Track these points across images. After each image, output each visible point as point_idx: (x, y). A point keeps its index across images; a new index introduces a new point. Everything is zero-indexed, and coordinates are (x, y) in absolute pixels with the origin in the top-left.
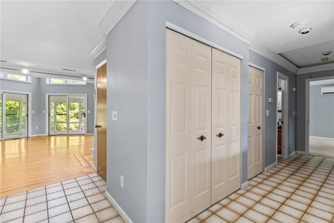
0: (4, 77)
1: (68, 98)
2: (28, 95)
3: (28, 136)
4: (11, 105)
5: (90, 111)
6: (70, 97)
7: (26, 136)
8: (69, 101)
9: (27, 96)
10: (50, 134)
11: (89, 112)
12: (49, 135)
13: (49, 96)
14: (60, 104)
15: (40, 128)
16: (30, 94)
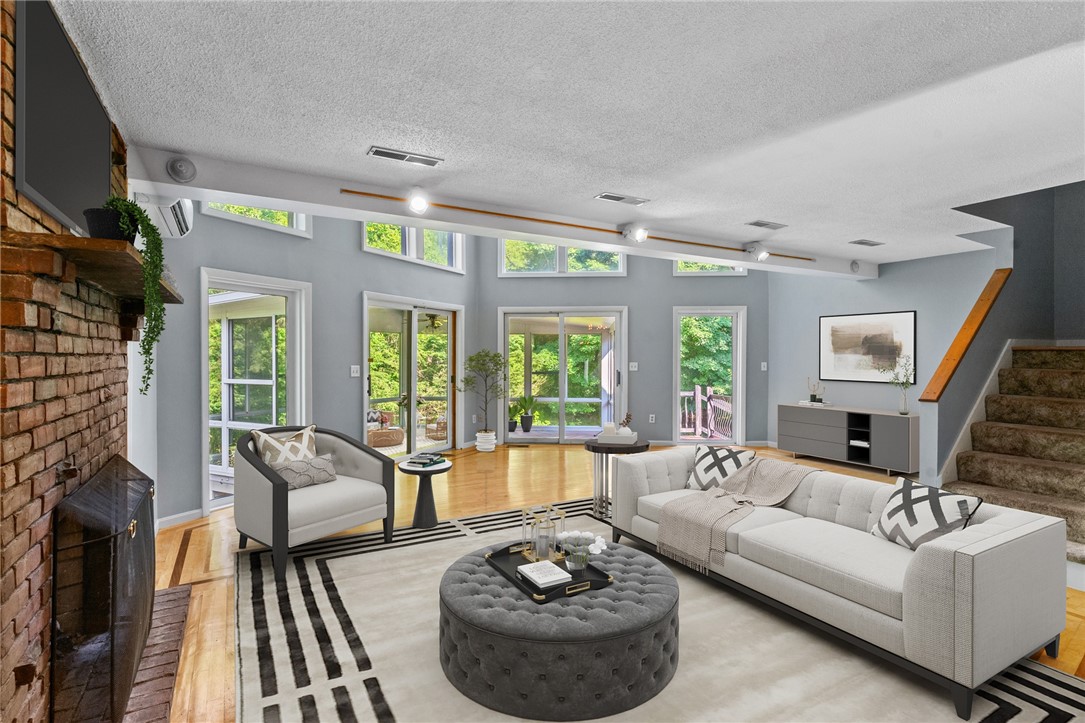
0: (417, 258)
2: (455, 313)
3: (454, 446)
5: (636, 364)
9: (453, 316)
11: (634, 366)
12: (504, 442)
15: (479, 419)
16: (461, 308)
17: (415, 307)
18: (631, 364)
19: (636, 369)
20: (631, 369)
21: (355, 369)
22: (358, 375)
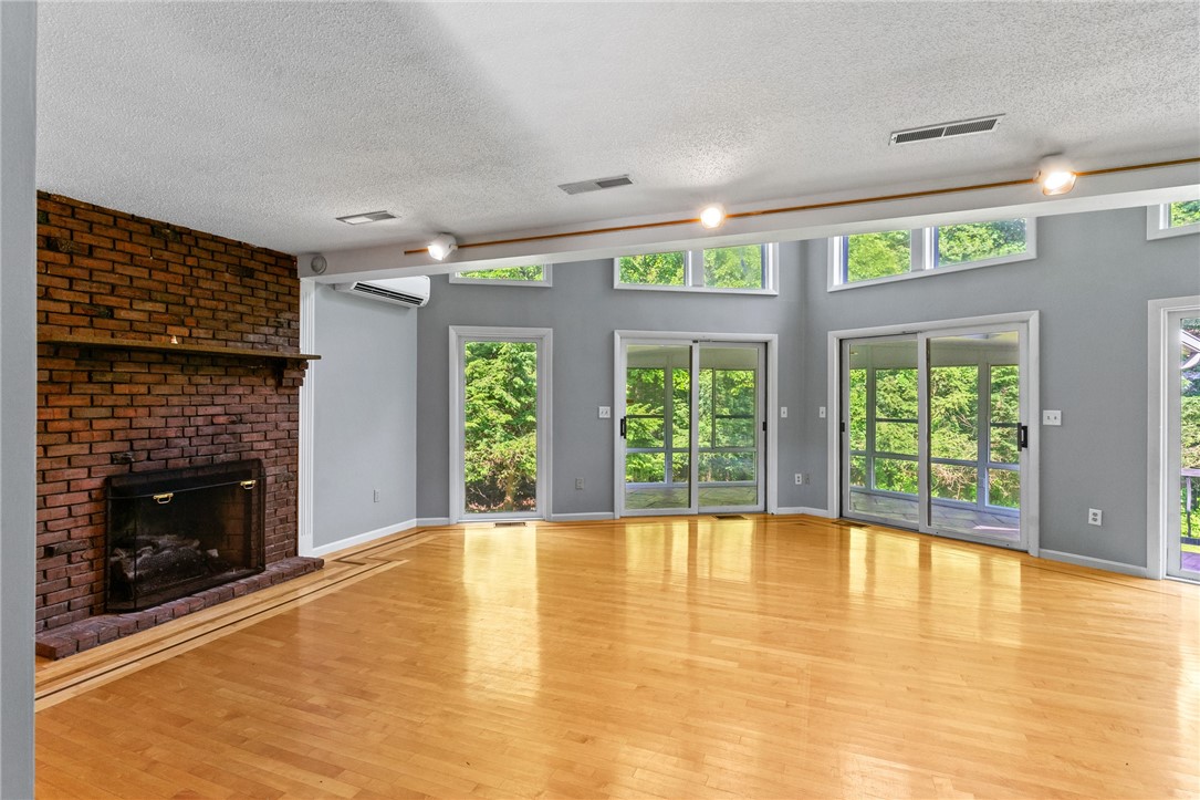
0: (694, 286)
1: (928, 341)
2: (766, 344)
3: (766, 510)
4: (743, 381)
5: (1058, 413)
6: (936, 338)
7: (760, 507)
8: (928, 360)
9: (762, 348)
10: (844, 514)
11: (1053, 417)
12: (841, 515)
13: (841, 341)
14: (893, 374)
15: (807, 480)
16: (774, 339)
17: (695, 342)
18: (1046, 413)
19: (1058, 423)
20: (1046, 422)
21: (604, 412)
22: (608, 416)
